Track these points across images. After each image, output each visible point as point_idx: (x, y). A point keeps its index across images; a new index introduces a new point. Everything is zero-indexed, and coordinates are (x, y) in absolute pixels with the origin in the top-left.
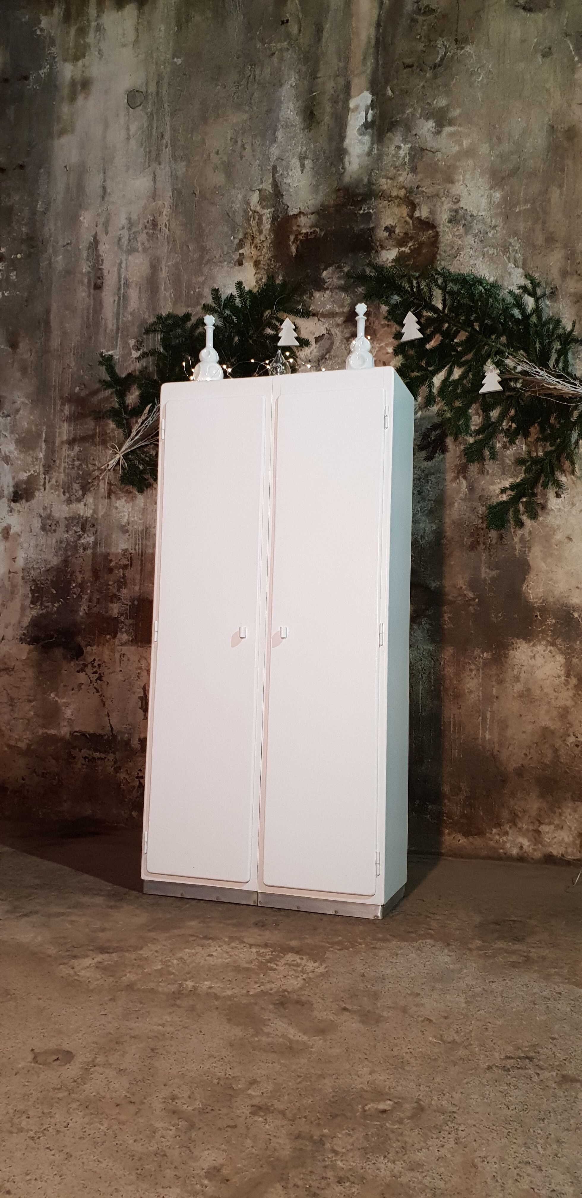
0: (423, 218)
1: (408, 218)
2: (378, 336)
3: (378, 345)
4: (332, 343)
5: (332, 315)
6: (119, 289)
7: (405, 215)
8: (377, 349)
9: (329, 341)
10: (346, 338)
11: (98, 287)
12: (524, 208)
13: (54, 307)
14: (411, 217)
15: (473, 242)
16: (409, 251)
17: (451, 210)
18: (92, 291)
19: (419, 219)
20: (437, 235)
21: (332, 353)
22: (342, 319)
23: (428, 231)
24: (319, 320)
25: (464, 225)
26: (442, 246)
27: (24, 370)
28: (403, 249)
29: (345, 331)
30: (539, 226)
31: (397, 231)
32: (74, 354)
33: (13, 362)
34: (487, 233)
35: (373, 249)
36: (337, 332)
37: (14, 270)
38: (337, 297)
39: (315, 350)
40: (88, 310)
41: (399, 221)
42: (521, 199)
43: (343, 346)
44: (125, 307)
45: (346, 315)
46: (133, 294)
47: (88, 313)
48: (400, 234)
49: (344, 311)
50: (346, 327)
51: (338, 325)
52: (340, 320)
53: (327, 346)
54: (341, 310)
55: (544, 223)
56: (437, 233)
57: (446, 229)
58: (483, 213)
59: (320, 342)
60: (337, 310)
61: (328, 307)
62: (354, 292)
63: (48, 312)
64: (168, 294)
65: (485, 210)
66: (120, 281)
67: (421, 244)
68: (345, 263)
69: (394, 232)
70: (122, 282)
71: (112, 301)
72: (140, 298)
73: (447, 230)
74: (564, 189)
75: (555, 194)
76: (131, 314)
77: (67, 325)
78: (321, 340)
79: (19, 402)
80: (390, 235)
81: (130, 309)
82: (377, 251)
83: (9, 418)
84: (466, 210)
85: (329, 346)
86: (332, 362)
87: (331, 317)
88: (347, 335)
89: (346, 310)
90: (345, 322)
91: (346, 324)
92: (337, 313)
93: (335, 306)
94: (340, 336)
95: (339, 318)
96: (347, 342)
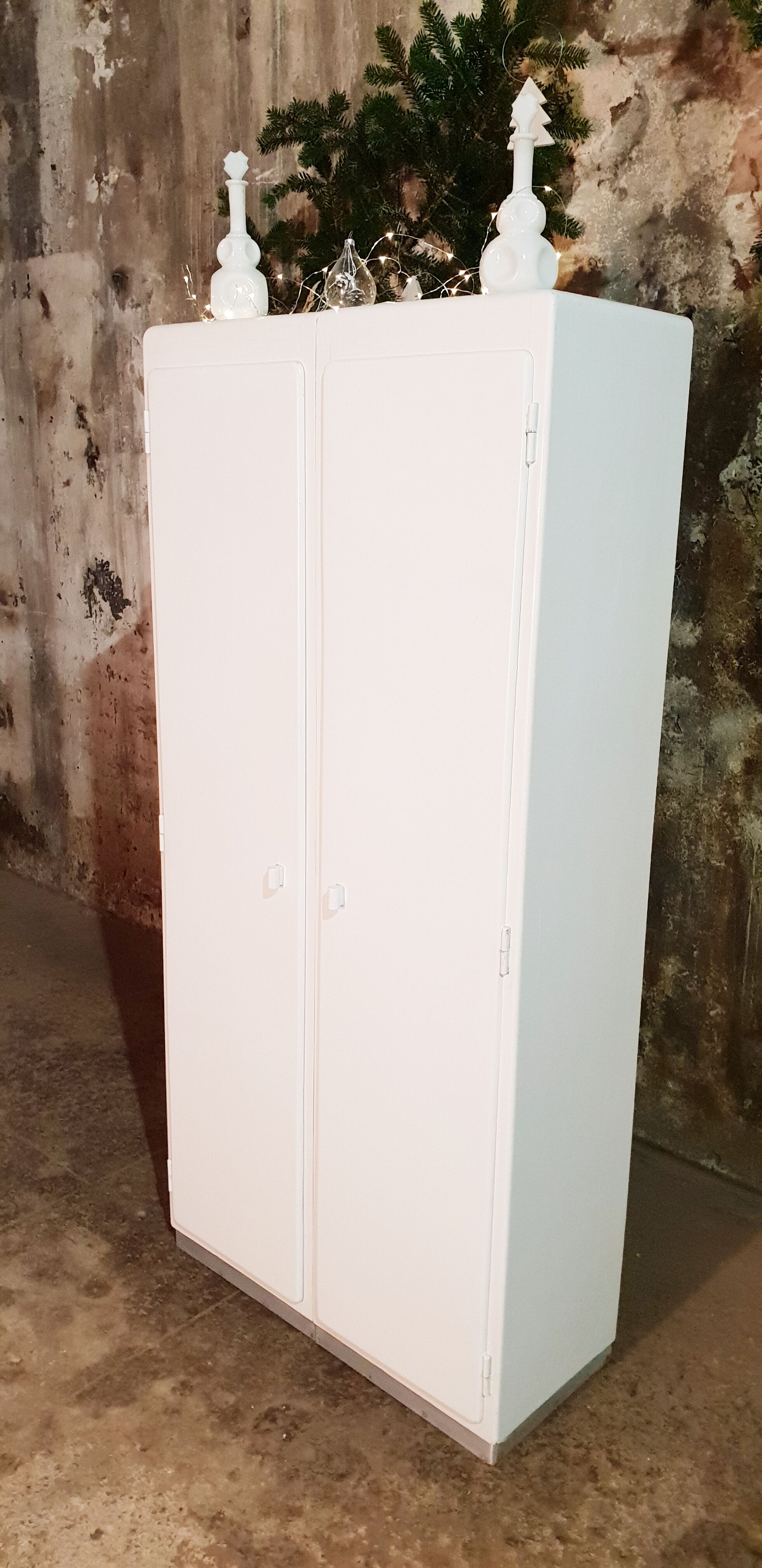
2: (745, 92)
3: (742, 117)
4: (645, 120)
5: (648, 46)
6: (274, 31)
8: (740, 127)
9: (640, 116)
10: (675, 104)
11: (243, 33)
13: (184, 85)
18: (235, 41)
21: (644, 146)
22: (669, 53)
24: (621, 62)
27: (152, 217)
29: (675, 85)
32: (216, 181)
33: (138, 201)
36: (657, 89)
37: (127, 11)
39: (611, 141)
40: (231, 84)
43: (668, 124)
44: (285, 74)
45: (678, 42)
46: (296, 39)
47: (232, 90)
49: (677, 31)
50: (676, 77)
51: (660, 72)
52: (664, 57)
53: (635, 127)
54: (669, 29)
59: (622, 119)
60: (661, 31)
61: (642, 26)
63: (176, 95)
64: (350, 32)
66: (274, 16)
70: (278, 17)
71: (264, 61)
72: (306, 49)
76: (294, 86)
77: (204, 121)
78: (624, 112)
79: (150, 280)
81: (292, 78)
83: (139, 309)
85: (640, 128)
86: (644, 166)
87: (645, 53)
88: (678, 97)
89: (679, 28)
90: (675, 61)
91: (677, 67)
92: (659, 40)
93: (656, 21)
94: (663, 100)
95: (663, 54)
96: (677, 114)
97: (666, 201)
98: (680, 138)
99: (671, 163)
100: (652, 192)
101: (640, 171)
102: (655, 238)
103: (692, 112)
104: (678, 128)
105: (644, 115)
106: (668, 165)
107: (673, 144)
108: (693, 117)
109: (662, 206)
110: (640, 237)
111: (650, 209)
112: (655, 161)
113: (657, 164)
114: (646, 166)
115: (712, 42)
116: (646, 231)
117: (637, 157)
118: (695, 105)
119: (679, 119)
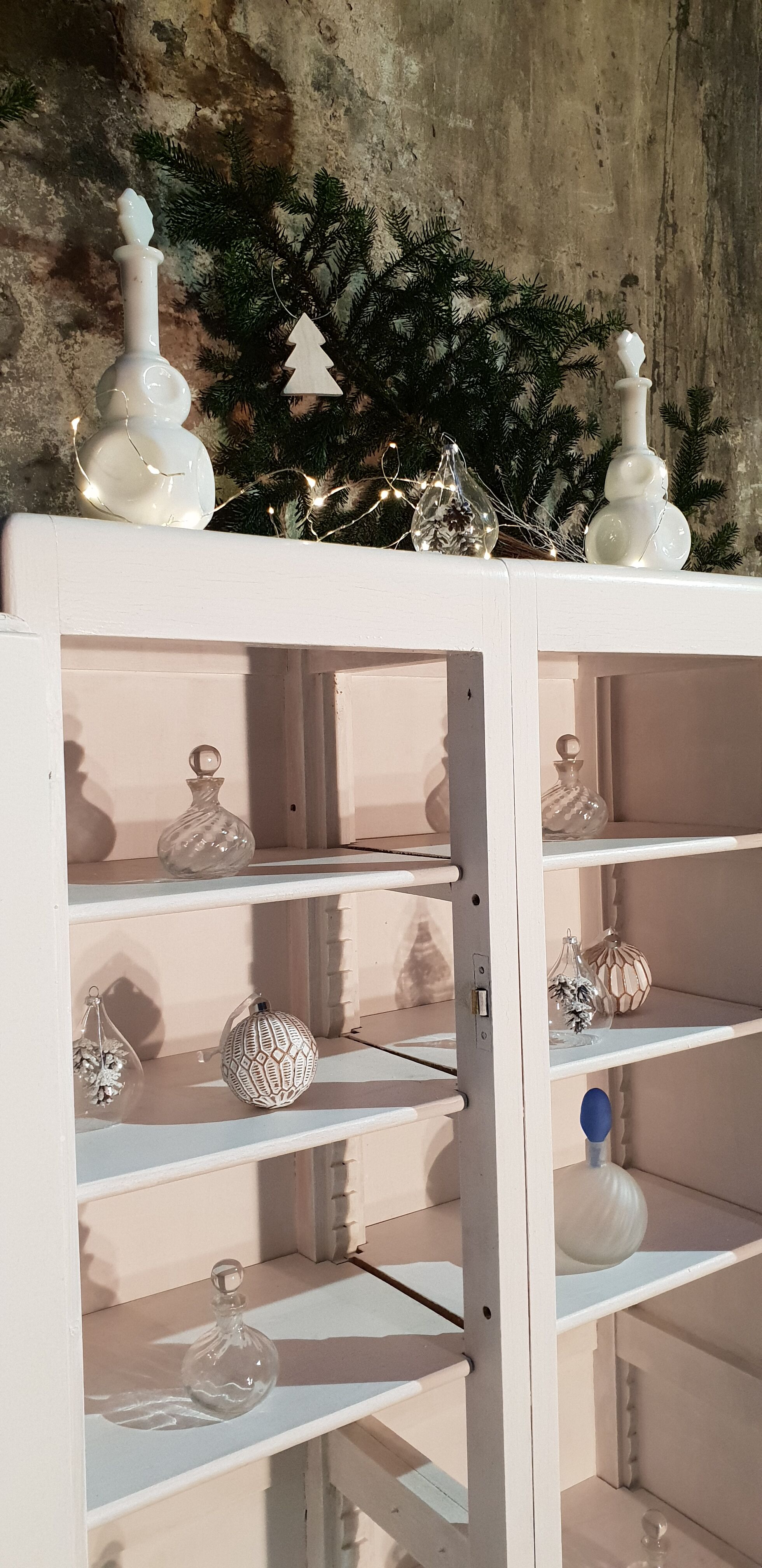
0: (252, 46)
1: (215, 26)
4: (17, 331)
5: (9, 238)
7: (207, 13)
9: (8, 322)
10: (58, 325)
12: (463, 125)
14: (225, 27)
15: (368, 163)
16: (222, 126)
17: (320, 58)
19: (241, 40)
20: (287, 109)
21: (20, 363)
22: (44, 260)
23: (267, 87)
25: (348, 111)
26: (301, 143)
28: (206, 112)
29: (57, 303)
30: (489, 184)
31: (189, 52)
34: (396, 155)
35: (124, 75)
36: (31, 298)
38: (23, 185)
41: (191, 19)
42: (457, 101)
43: (52, 349)
45: (56, 252)
48: (198, 63)
49: (51, 237)
50: (57, 292)
51: (32, 278)
52: (40, 264)
54: (39, 231)
55: (499, 179)
56: (289, 102)
57: (307, 101)
58: (386, 98)
60: (26, 227)
62: (78, 193)
65: (389, 92)
67: (251, 118)
68: (42, 83)
69: (181, 49)
73: (311, 106)
74: (531, 114)
75: (515, 118)
80: (169, 52)
82: (135, 87)
84: (351, 72)
85: (10, 337)
86: (22, 390)
87: (6, 245)
88: (63, 318)
89: (55, 235)
90: (53, 274)
91: (55, 281)
92: (26, 238)
93: (18, 211)
94: (41, 314)
95: (34, 258)
96: (64, 340)
97: (62, 443)
98: (73, 369)
99: (64, 396)
100: (40, 425)
101: (16, 393)
102: (51, 486)
103: (85, 343)
104: (67, 357)
105: (14, 323)
106: (59, 397)
107: (63, 374)
108: (87, 350)
109: (57, 448)
110: (28, 480)
111: (38, 445)
112: (39, 388)
113: (43, 392)
114: (27, 390)
115: (101, 271)
116: (36, 473)
117: (10, 373)
118: (88, 336)
119: (67, 347)
